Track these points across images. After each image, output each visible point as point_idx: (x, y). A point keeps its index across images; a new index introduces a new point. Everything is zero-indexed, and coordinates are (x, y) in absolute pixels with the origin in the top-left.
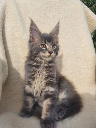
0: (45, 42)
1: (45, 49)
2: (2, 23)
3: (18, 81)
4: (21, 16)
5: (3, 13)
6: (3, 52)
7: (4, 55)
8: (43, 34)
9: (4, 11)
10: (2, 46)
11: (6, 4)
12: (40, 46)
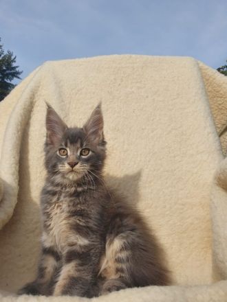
0: (66, 145)
1: (64, 157)
2: (25, 117)
3: (36, 228)
4: (63, 101)
5: (31, 98)
6: (14, 169)
7: (13, 174)
8: (68, 129)
9: (34, 95)
10: (14, 158)
11: (40, 82)
12: (58, 152)
